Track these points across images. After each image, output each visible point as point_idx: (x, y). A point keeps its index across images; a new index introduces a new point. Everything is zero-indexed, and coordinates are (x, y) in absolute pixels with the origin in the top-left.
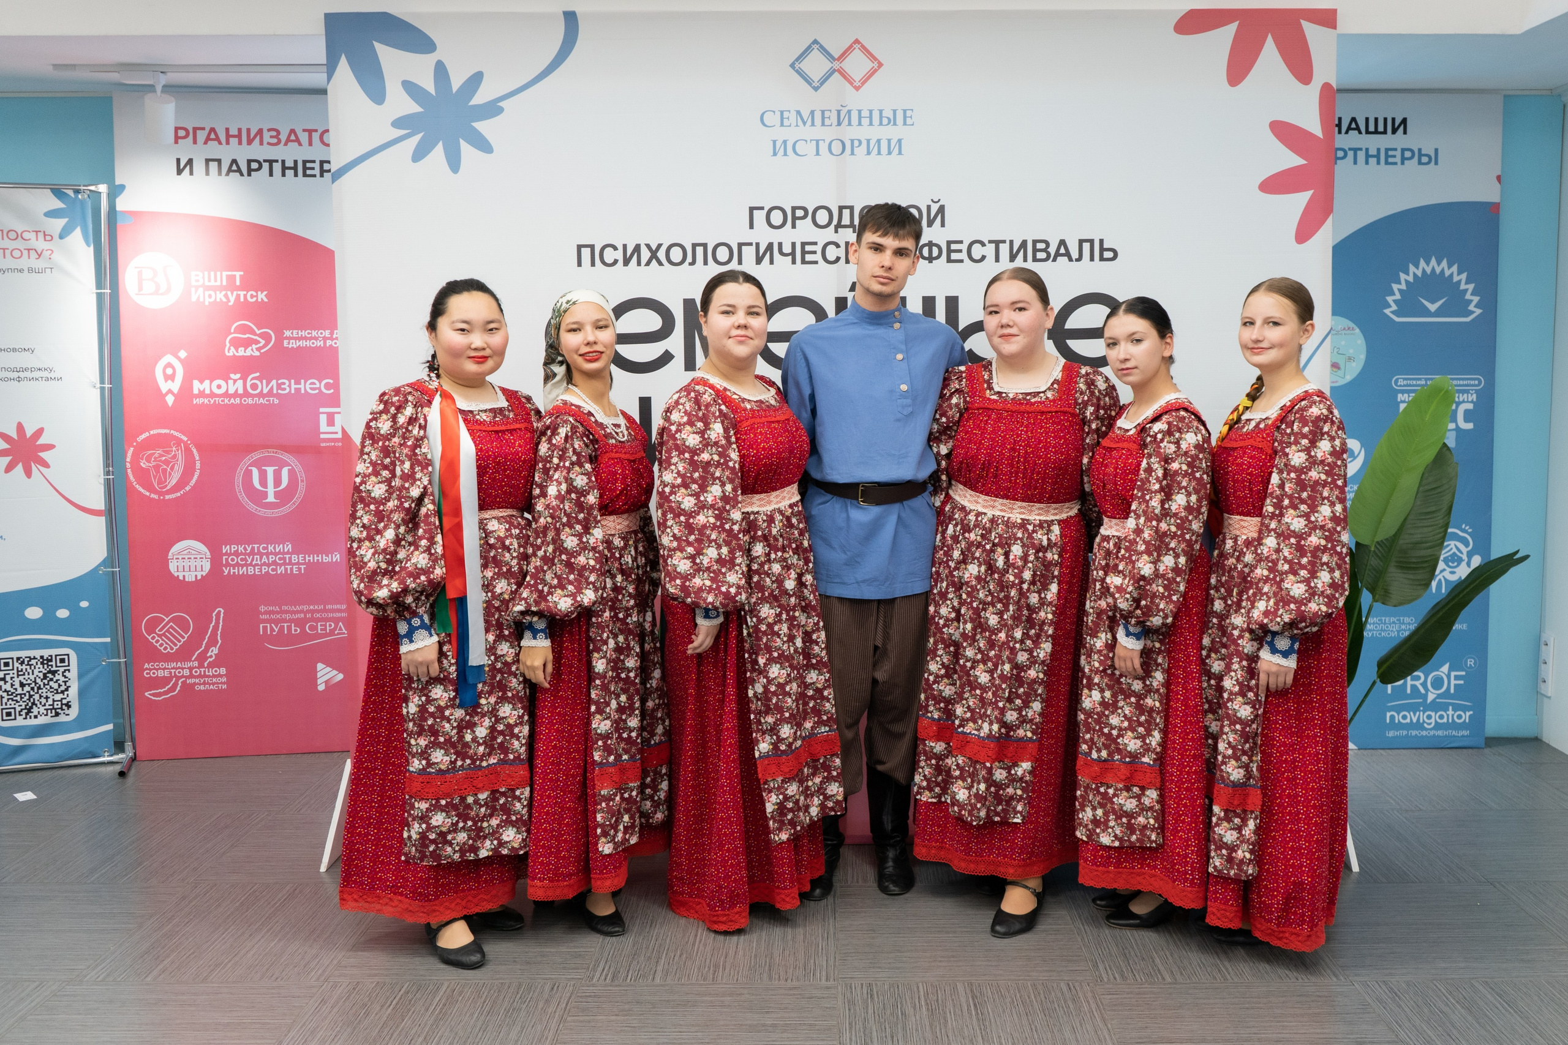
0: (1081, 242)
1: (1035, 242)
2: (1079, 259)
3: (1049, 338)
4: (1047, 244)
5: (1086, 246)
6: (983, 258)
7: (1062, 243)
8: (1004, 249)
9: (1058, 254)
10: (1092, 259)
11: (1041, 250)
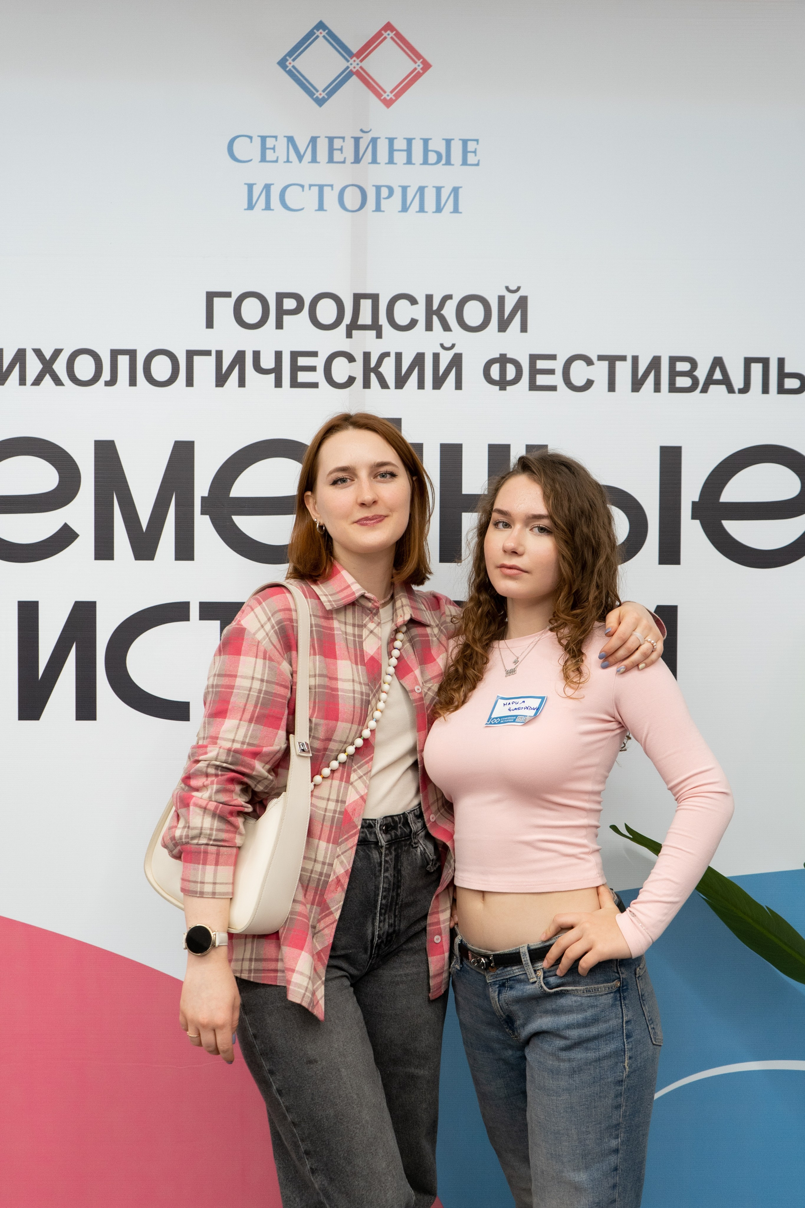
0: (748, 362)
1: (673, 360)
2: (745, 389)
3: (694, 517)
4: (694, 364)
5: (757, 369)
6: (589, 384)
7: (718, 362)
8: (623, 370)
9: (710, 381)
10: (765, 390)
11: (683, 374)
